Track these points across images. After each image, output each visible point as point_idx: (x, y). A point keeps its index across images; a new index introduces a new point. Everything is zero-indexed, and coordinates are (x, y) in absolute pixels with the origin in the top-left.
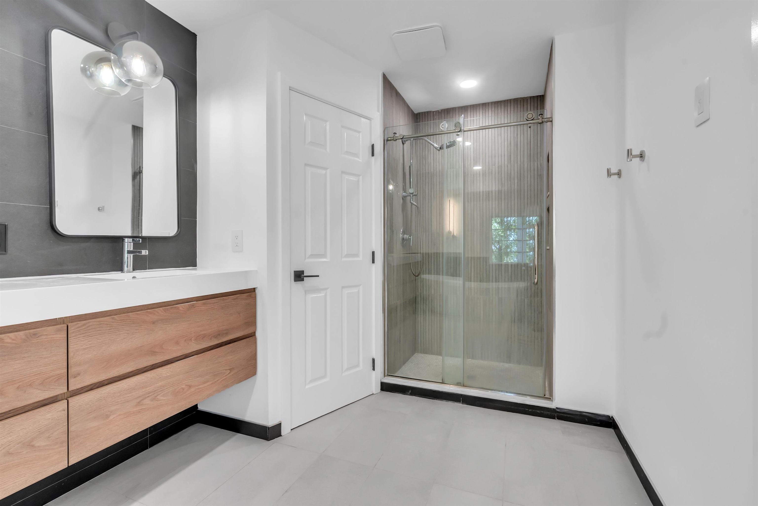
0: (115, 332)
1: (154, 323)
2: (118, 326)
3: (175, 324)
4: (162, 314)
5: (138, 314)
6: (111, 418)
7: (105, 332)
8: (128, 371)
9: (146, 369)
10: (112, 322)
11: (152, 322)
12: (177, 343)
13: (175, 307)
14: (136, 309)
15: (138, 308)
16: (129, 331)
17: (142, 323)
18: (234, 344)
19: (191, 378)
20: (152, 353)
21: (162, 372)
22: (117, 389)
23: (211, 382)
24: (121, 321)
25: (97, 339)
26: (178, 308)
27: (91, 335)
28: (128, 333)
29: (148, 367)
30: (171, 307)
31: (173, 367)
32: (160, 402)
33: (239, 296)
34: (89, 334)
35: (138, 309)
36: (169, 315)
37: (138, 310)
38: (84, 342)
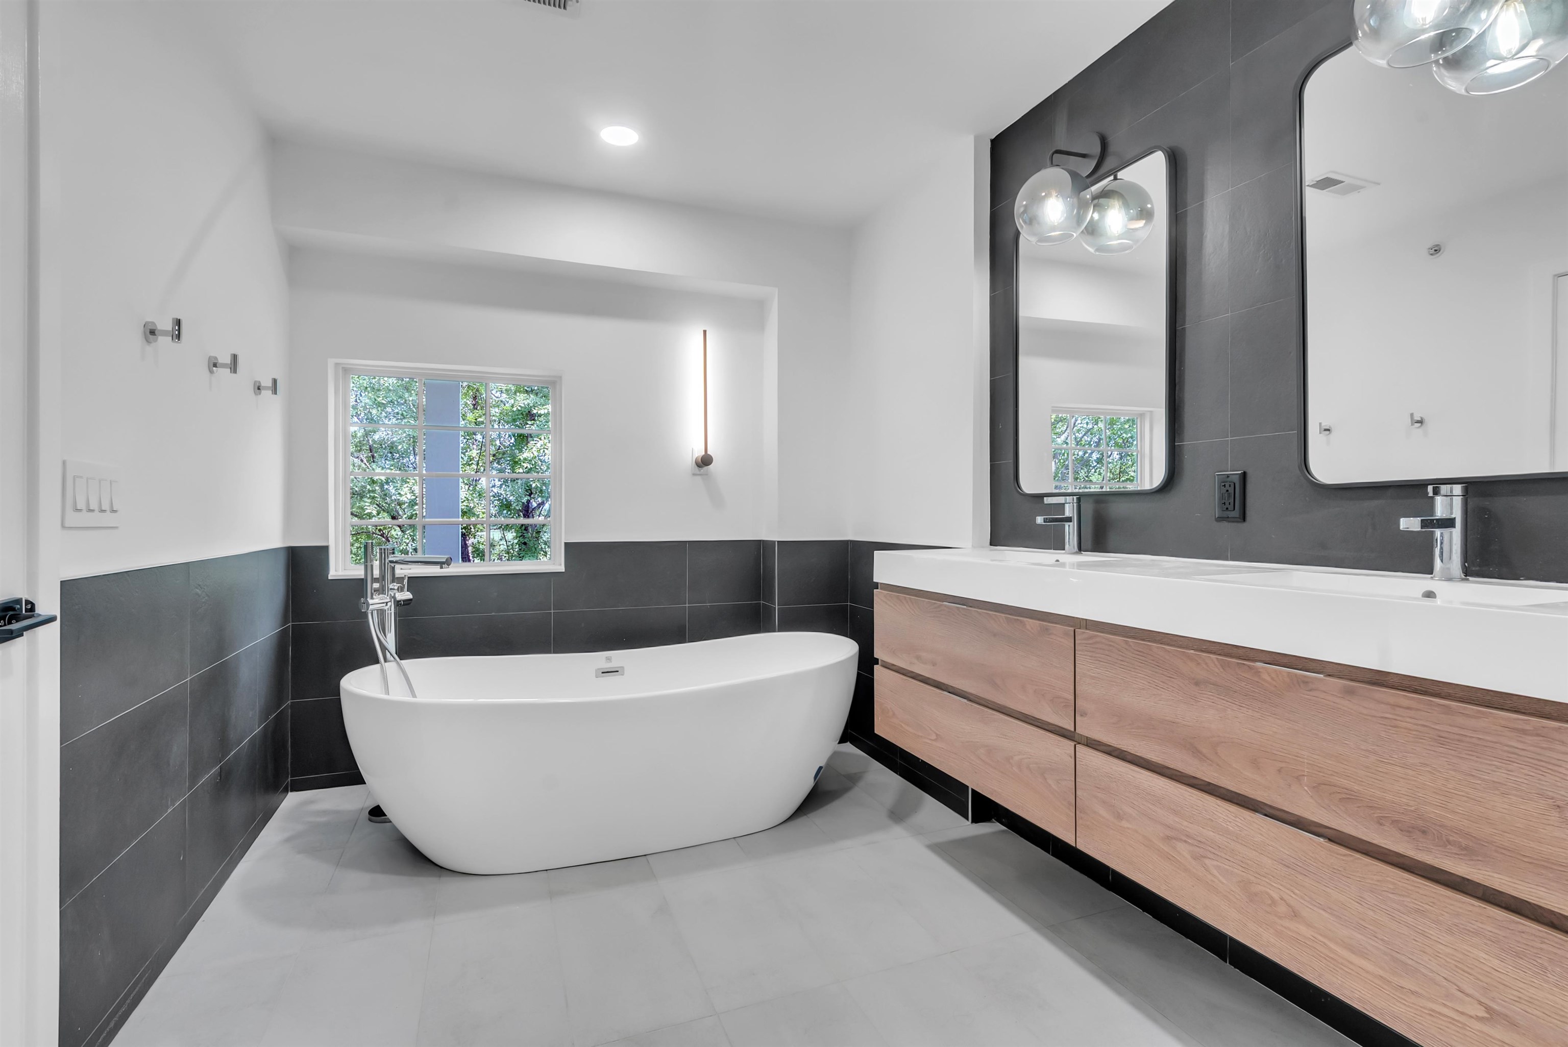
0: (1129, 669)
1: (1197, 684)
2: (1134, 660)
3: (1250, 711)
4: (1216, 670)
5: (1166, 650)
6: (1125, 824)
7: (1116, 663)
8: (1149, 756)
9: (1195, 782)
10: (1125, 649)
11: (1194, 679)
12: (1255, 763)
13: (1249, 666)
14: (1175, 641)
15: (1181, 641)
16: (1150, 678)
17: (1173, 673)
18: (1514, 922)
19: (1298, 892)
20: (1192, 748)
21: (1216, 811)
22: (1131, 777)
23: (1381, 973)
24: (1138, 653)
25: (1106, 669)
26: (1257, 672)
27: (1100, 659)
28: (1149, 681)
29: (1200, 783)
30: (1238, 663)
31: (1243, 819)
32: (1213, 879)
33: (1554, 729)
34: (1097, 655)
35: (1181, 643)
36: (1233, 680)
37: (1181, 645)
38: (1090, 665)
